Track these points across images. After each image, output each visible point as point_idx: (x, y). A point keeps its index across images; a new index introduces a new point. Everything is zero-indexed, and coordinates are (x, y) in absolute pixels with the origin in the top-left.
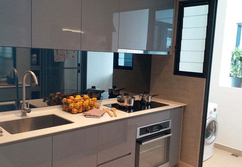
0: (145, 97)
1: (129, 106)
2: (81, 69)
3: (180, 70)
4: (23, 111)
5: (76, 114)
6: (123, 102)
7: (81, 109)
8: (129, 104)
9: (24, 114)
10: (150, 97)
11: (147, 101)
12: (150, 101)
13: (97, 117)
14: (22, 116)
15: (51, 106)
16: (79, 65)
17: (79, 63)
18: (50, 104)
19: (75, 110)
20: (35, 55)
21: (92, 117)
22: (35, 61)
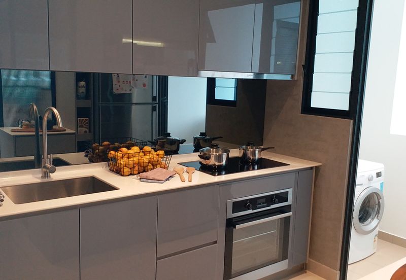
0: (248, 151)
1: (218, 165)
2: (157, 105)
3: (312, 106)
4: (44, 170)
5: (128, 175)
6: (208, 158)
7: (136, 169)
8: (219, 162)
9: (46, 175)
10: (257, 152)
11: (252, 157)
12: (257, 158)
13: (159, 181)
14: (42, 177)
15: (93, 162)
16: (154, 98)
17: (155, 95)
18: (92, 161)
19: (126, 170)
20: (83, 83)
21: (150, 181)
22: (83, 92)
